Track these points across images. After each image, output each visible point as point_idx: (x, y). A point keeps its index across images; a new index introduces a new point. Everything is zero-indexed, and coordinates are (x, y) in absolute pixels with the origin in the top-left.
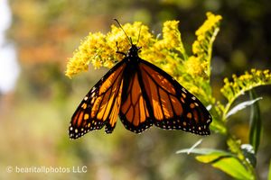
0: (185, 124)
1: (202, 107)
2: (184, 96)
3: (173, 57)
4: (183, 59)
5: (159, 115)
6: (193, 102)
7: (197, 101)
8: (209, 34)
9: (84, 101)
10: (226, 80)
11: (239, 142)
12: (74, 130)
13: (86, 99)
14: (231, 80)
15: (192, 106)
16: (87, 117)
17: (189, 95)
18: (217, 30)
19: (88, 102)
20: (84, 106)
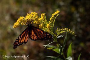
1: (50, 35)
6: (48, 34)
7: (49, 33)
11: (60, 44)
17: (46, 33)
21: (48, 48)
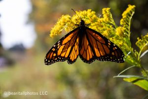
0: (111, 58)
2: (110, 44)
3: (109, 27)
4: (115, 28)
5: (98, 54)
7: (116, 46)
8: (129, 15)
9: (53, 47)
10: (138, 38)
12: (48, 61)
13: (55, 46)
14: (140, 38)
15: (114, 49)
16: (55, 55)
17: (112, 44)
18: (133, 13)
19: (56, 48)
20: (54, 50)
21: (124, 79)
